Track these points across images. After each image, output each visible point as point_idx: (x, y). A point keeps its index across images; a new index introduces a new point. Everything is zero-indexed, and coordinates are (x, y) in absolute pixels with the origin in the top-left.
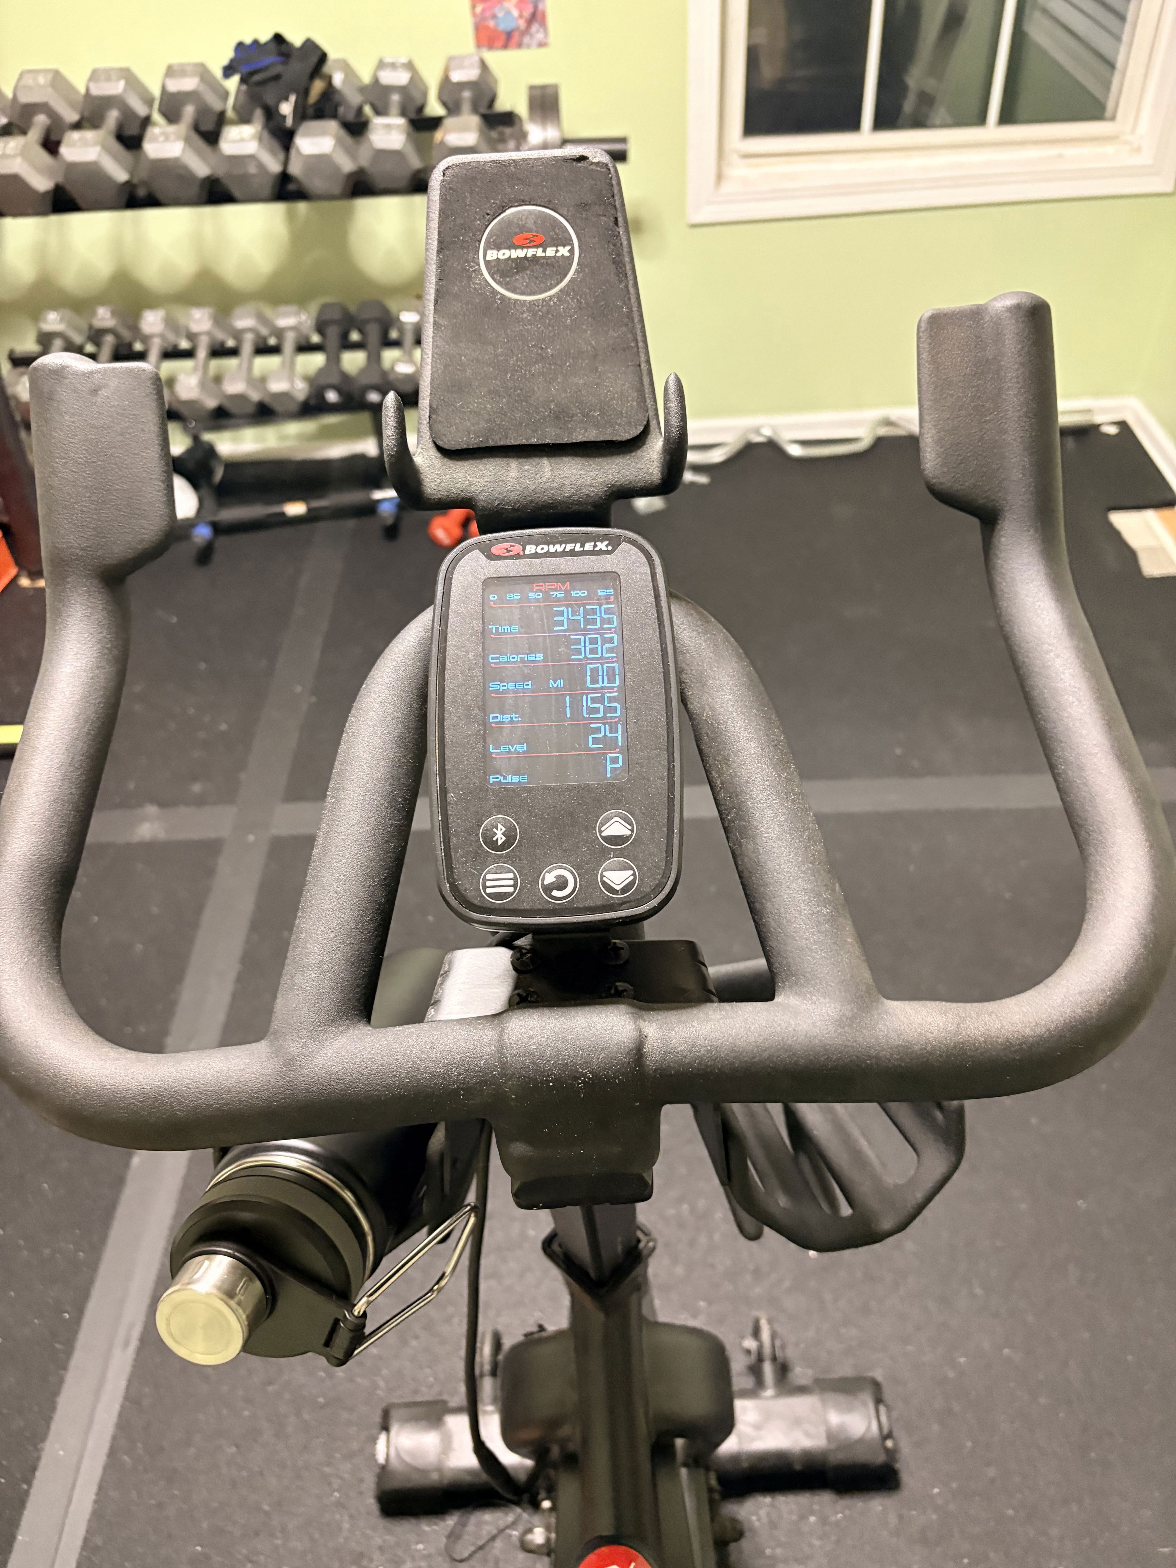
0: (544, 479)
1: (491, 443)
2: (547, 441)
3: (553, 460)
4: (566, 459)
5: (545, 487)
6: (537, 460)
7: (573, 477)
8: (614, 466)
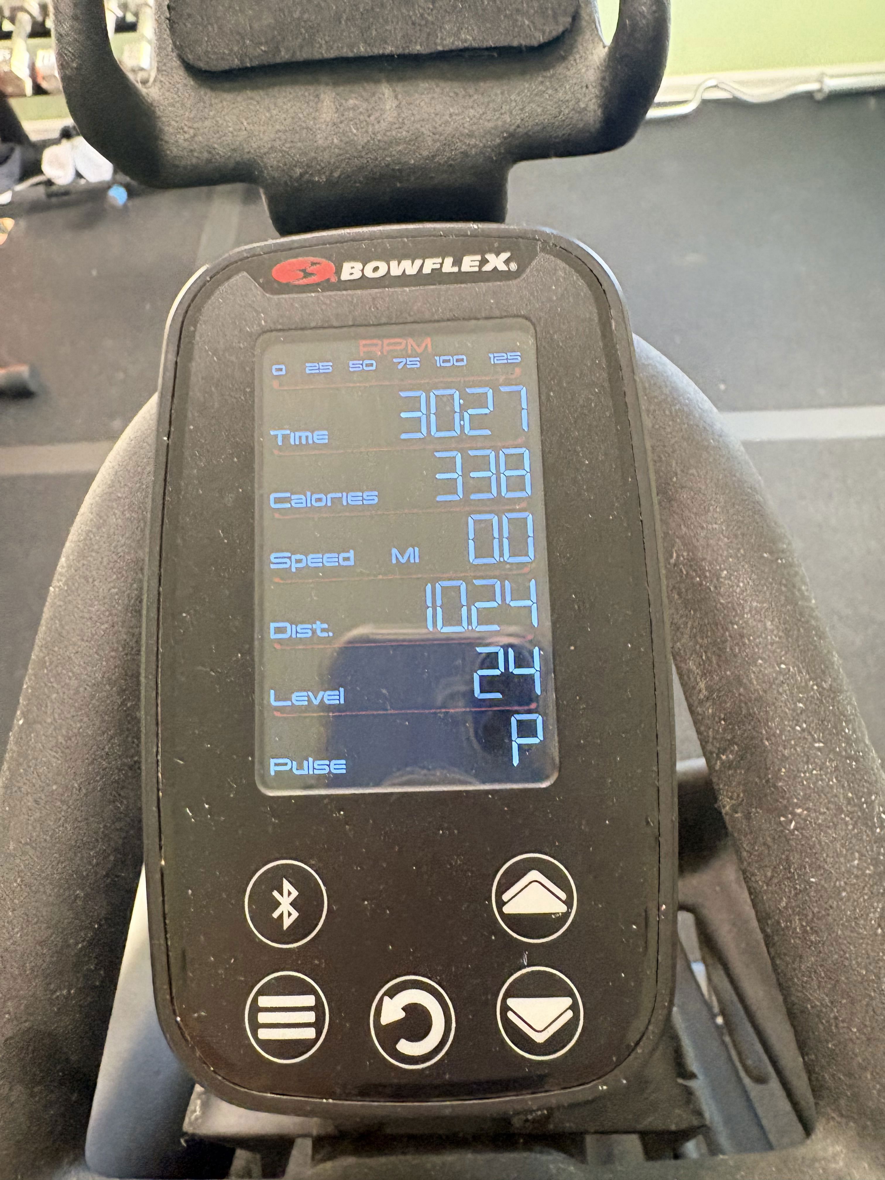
0: (384, 125)
1: (284, 56)
2: (389, 49)
3: (399, 88)
4: (424, 85)
5: (386, 138)
6: (370, 87)
7: (437, 119)
8: (513, 97)
